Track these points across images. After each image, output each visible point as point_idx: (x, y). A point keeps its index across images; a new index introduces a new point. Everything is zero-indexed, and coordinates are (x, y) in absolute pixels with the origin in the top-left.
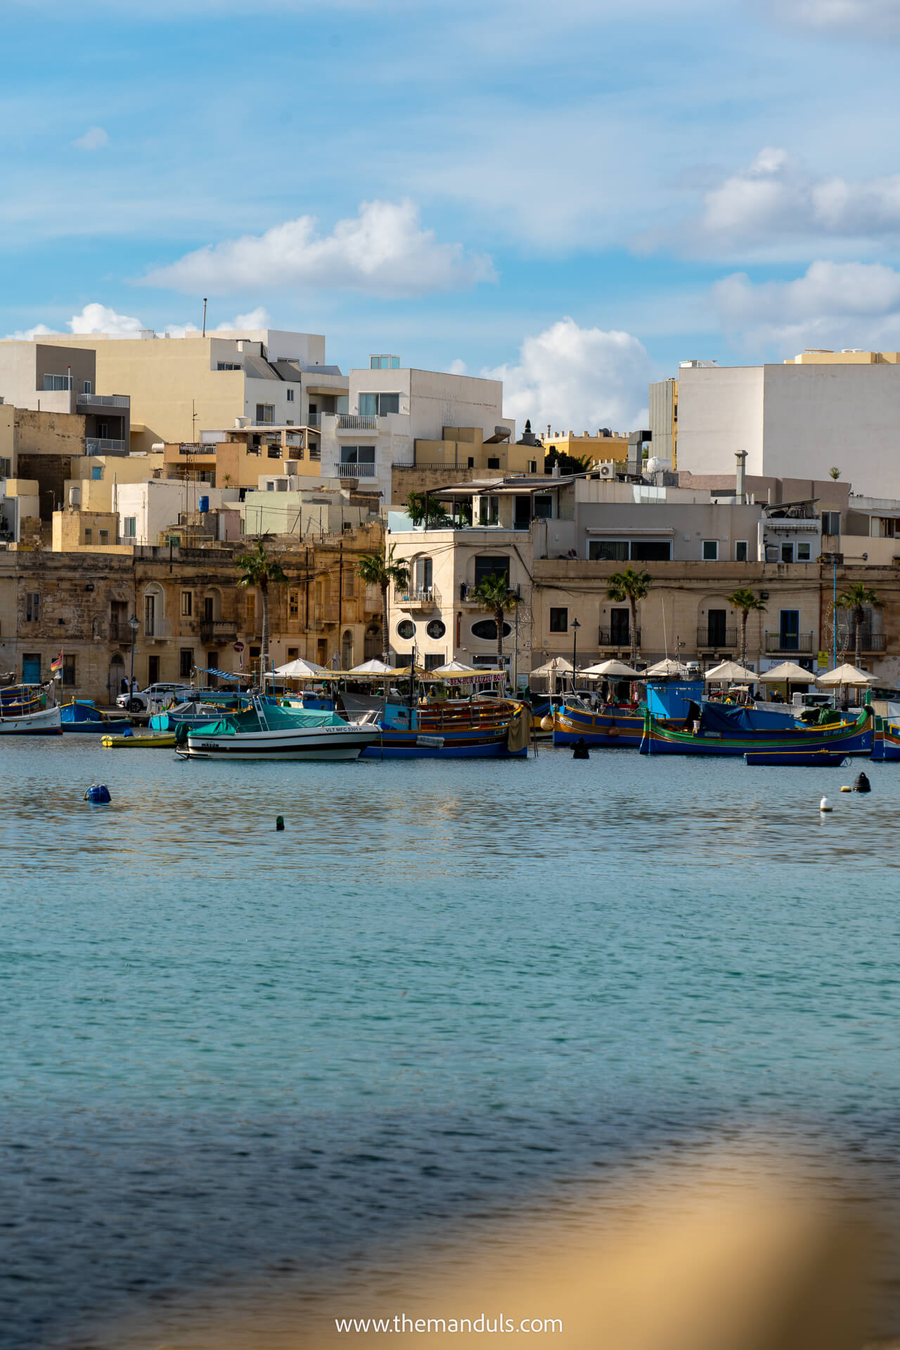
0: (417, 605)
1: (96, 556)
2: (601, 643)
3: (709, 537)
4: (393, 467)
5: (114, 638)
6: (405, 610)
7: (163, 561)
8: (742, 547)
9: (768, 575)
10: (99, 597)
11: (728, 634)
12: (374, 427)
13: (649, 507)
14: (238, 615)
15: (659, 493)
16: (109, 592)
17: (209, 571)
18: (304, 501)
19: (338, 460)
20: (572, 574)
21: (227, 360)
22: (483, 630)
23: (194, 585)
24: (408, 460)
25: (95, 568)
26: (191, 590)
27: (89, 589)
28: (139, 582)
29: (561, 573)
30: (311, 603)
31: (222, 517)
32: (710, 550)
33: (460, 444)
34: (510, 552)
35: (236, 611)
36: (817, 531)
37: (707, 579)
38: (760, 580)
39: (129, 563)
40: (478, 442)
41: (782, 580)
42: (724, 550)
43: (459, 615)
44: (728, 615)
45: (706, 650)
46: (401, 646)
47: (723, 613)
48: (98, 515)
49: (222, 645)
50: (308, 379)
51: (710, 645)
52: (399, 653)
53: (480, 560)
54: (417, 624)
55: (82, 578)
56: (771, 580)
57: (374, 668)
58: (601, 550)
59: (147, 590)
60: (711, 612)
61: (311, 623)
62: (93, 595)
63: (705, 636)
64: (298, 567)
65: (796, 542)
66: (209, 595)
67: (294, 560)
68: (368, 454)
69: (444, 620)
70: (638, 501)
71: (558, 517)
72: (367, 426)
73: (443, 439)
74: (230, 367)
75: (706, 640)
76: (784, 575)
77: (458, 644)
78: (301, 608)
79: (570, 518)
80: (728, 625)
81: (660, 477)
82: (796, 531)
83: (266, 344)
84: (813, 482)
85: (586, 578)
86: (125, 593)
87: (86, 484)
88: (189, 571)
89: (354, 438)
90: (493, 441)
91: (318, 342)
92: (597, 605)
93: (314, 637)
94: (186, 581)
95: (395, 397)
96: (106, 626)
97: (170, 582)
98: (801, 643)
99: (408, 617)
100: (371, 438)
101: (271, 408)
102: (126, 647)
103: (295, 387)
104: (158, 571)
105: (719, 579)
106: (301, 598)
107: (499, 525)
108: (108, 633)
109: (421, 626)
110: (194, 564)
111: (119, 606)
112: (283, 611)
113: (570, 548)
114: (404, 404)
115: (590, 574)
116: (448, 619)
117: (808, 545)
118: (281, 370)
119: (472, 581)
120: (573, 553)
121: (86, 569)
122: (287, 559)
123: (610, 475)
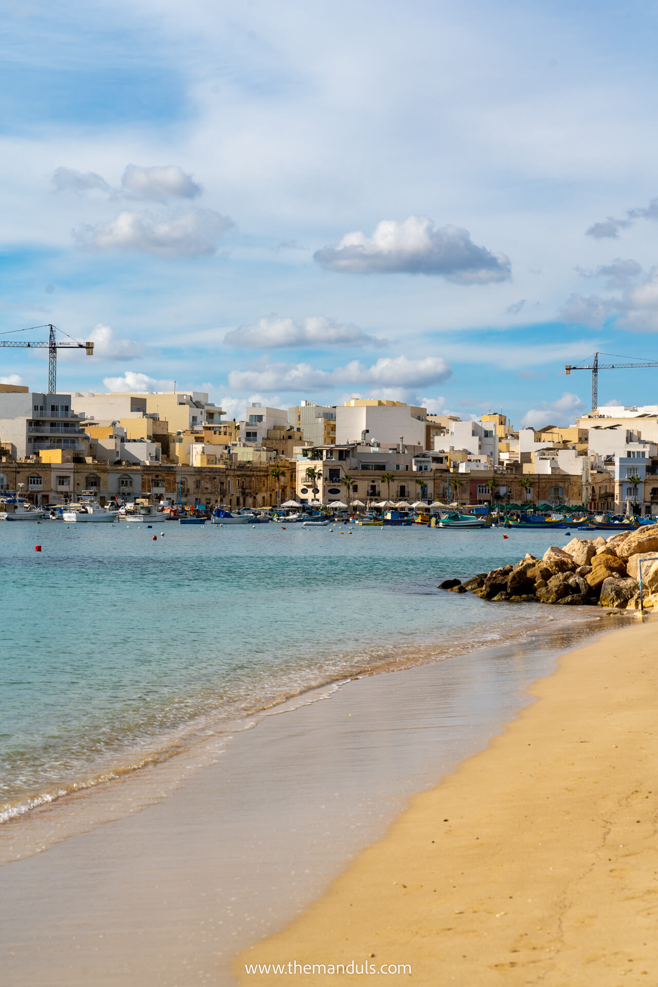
0: (310, 484)
1: (216, 468)
2: (368, 495)
3: (398, 463)
4: (263, 439)
5: (221, 494)
6: (304, 485)
7: (232, 470)
8: (407, 466)
9: (418, 475)
10: (217, 481)
11: (406, 493)
12: (257, 426)
13: (375, 453)
14: (250, 487)
15: (376, 449)
16: (220, 479)
17: (244, 473)
18: (254, 450)
19: (245, 436)
20: (359, 474)
21: (181, 402)
22: (331, 491)
23: (240, 477)
24: (266, 436)
25: (216, 472)
26: (239, 478)
27: (215, 478)
28: (227, 476)
29: (356, 474)
30: (268, 482)
31: (233, 455)
32: (398, 467)
33: (281, 432)
34: (340, 468)
35: (250, 485)
36: (430, 462)
37: (400, 476)
38: (416, 477)
39: (225, 470)
40: (285, 430)
41: (422, 476)
42: (402, 467)
43: (324, 487)
44: (406, 487)
45: (400, 498)
46: (302, 496)
47: (404, 486)
48: (211, 455)
49: (247, 495)
50: (207, 408)
51: (400, 496)
52: (302, 498)
53: (330, 470)
54: (308, 489)
55: (213, 475)
56: (419, 477)
57: (291, 503)
58: (365, 467)
59: (229, 479)
60: (401, 486)
61: (268, 489)
62: (216, 480)
63: (399, 493)
64: (265, 471)
65: (423, 465)
66: (243, 480)
67: (264, 469)
68: (255, 434)
69: (318, 488)
70: (372, 452)
71: (353, 457)
72: (253, 425)
73: (274, 429)
74: (182, 404)
75: (399, 495)
76: (423, 475)
77: (324, 495)
78: (266, 484)
79: (356, 457)
80: (406, 490)
81: (376, 444)
82: (424, 461)
83: (192, 396)
84: (414, 446)
85: (363, 476)
86: (223, 479)
87: (177, 444)
88: (239, 473)
89: (251, 429)
90: (289, 430)
91: (206, 395)
92: (367, 484)
93: (269, 493)
94: (238, 476)
95: (261, 416)
96: (219, 490)
97: (234, 476)
98: (429, 496)
99: (305, 487)
100: (256, 429)
101: (196, 417)
102: (224, 496)
103: (203, 410)
104: (231, 473)
105: (404, 476)
106: (266, 481)
107: (333, 459)
108: (219, 492)
109: (310, 490)
110: (240, 471)
111: (222, 483)
112: (261, 485)
113: (356, 466)
114: (264, 419)
115: (365, 474)
116: (320, 488)
117: (427, 466)
118: (197, 405)
119: (328, 476)
120: (357, 468)
121: (214, 472)
122: (262, 469)
123: (364, 444)
